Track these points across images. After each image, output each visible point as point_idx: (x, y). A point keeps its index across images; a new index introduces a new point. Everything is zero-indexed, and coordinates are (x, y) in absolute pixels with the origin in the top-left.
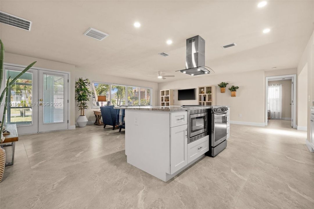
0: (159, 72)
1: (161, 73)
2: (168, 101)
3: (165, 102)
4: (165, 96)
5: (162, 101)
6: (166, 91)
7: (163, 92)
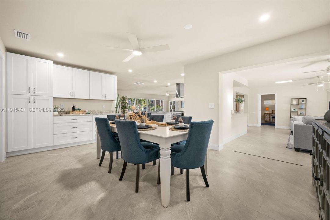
0: (167, 92)
1: (168, 93)
2: (174, 108)
3: (172, 109)
4: (172, 105)
5: (171, 108)
6: (173, 102)
7: (171, 103)
